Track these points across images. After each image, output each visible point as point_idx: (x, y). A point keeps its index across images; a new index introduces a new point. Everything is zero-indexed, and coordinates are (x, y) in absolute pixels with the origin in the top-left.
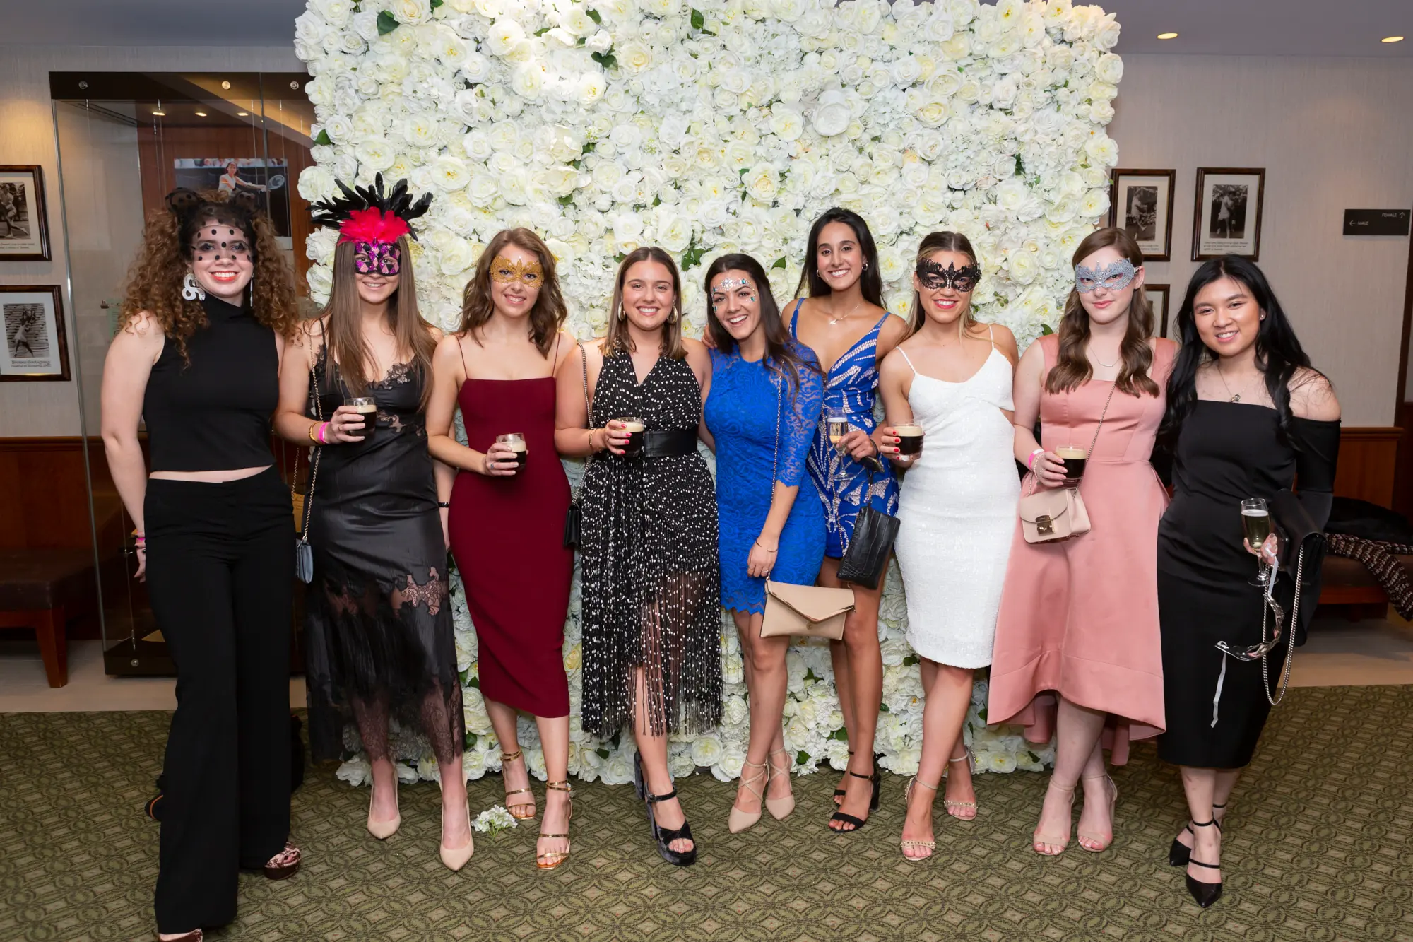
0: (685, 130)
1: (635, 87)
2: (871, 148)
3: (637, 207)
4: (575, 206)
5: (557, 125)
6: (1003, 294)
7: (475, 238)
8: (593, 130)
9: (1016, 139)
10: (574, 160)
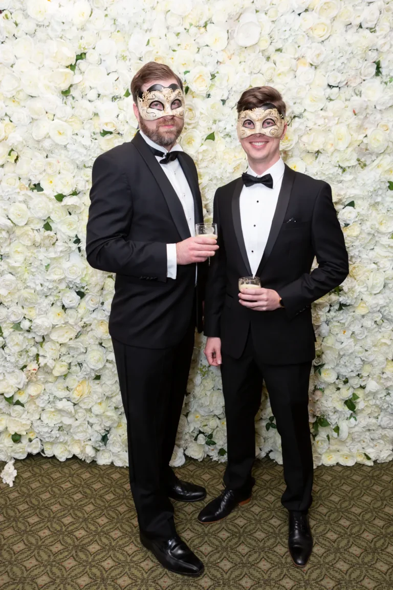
0: (146, 43)
1: (112, 13)
2: (276, 57)
3: (114, 98)
4: (73, 98)
5: (59, 39)
6: (363, 160)
7: (7, 119)
8: (83, 42)
9: (377, 50)
10: (71, 65)
